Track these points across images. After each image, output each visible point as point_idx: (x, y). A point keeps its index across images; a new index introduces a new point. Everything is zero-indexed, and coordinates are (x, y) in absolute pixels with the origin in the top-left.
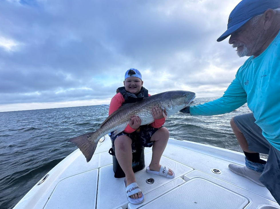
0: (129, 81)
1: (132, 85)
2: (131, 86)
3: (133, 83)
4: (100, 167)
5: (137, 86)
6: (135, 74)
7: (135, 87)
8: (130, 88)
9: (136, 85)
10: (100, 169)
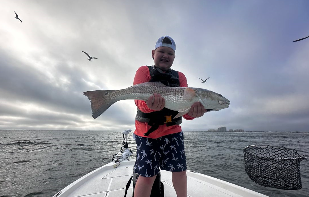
0: (162, 51)
1: (164, 57)
2: (163, 59)
3: (166, 55)
4: (108, 191)
5: (169, 60)
6: (171, 44)
7: (167, 61)
8: (161, 60)
9: (169, 58)
10: (108, 193)
